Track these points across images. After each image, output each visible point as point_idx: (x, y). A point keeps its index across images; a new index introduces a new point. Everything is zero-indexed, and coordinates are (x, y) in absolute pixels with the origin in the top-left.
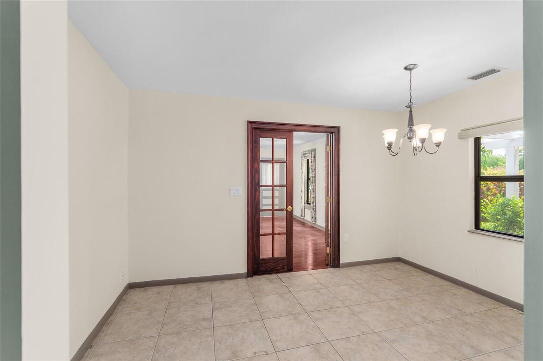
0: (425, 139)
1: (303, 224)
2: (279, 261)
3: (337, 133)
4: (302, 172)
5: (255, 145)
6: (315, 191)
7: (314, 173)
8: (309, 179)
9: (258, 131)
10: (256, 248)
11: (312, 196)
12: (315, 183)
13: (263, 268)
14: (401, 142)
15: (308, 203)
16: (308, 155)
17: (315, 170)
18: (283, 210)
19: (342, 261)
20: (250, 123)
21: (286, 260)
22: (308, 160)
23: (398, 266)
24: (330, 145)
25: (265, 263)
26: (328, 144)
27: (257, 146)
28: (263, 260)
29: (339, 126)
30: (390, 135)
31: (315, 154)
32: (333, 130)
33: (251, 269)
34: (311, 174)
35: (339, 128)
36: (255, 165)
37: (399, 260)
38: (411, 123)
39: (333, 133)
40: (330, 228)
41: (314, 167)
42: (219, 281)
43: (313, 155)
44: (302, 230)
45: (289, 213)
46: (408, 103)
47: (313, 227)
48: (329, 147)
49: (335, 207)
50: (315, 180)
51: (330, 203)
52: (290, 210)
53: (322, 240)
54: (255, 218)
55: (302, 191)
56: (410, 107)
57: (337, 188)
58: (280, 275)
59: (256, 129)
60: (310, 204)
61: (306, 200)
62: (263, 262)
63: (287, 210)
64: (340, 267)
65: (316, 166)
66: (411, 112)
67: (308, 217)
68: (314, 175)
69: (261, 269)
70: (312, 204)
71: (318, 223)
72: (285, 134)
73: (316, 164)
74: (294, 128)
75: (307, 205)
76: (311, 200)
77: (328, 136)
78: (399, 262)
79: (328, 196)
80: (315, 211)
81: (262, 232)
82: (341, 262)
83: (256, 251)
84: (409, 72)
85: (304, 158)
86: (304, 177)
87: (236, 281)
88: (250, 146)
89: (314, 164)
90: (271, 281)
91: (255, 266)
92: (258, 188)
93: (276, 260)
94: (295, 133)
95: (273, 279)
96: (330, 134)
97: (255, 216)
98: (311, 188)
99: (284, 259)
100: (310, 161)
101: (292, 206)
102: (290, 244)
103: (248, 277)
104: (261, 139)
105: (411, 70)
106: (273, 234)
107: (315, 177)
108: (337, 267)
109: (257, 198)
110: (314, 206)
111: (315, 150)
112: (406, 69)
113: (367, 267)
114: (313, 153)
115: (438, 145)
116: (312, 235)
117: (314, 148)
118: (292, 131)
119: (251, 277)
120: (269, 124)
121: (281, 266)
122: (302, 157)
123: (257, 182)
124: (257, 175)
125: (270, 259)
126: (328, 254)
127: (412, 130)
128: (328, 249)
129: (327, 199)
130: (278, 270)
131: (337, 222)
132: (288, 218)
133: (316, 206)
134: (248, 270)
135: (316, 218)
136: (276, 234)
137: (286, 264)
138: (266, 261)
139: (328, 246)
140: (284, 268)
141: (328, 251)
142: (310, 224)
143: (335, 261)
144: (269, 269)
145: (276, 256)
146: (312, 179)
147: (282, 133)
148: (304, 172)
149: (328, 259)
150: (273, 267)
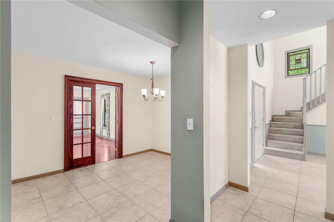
0: (157, 95)
1: (102, 138)
2: (86, 159)
3: (121, 87)
4: (101, 107)
5: (70, 90)
6: (109, 118)
7: (108, 107)
8: (105, 111)
9: (72, 82)
10: (70, 154)
11: (107, 121)
12: (109, 113)
13: (75, 165)
14: (149, 95)
15: (105, 126)
16: (105, 96)
17: (109, 106)
18: (89, 129)
19: (124, 154)
20: (66, 76)
21: (91, 158)
22: (105, 100)
23: (150, 153)
24: (117, 92)
25: (77, 162)
26: (116, 92)
27: (71, 91)
28: (75, 160)
29: (122, 83)
30: (144, 92)
31: (109, 96)
32: (119, 85)
33: (67, 166)
34: (107, 108)
35: (122, 84)
36: (70, 102)
37: (152, 150)
38: (153, 87)
39: (119, 87)
40: (117, 139)
42: (42, 178)
43: (108, 97)
44: (101, 142)
45: (92, 131)
46: (151, 78)
47: (108, 140)
48: (117, 94)
49: (120, 126)
50: (109, 112)
51: (117, 124)
52: (94, 129)
53: (113, 146)
54: (69, 135)
55: (101, 118)
56: (152, 80)
57: (121, 116)
58: (87, 167)
59: (70, 80)
60: (106, 126)
61: (104, 123)
62: (74, 161)
63: (91, 129)
64: (122, 158)
65: (109, 103)
66: (153, 82)
67: (105, 134)
68: (108, 109)
69: (74, 165)
70: (107, 126)
71: (111, 137)
72: (90, 85)
73: (109, 102)
74: (96, 82)
75: (104, 127)
76: (107, 124)
77: (116, 88)
78: (152, 151)
79: (116, 120)
80: (109, 130)
81: (74, 143)
83: (70, 155)
84: (152, 64)
86: (102, 110)
87: (56, 175)
88: (67, 90)
89: (108, 102)
90: (81, 171)
91: (70, 164)
92: (72, 116)
93: (85, 159)
94: (96, 84)
95: (82, 170)
96: (117, 87)
97: (70, 133)
98: (107, 116)
99: (89, 157)
100: (106, 100)
101: (95, 127)
102: (94, 148)
103: (64, 171)
104: (74, 87)
105: (153, 63)
106: (82, 144)
107: (109, 110)
108: (121, 158)
109: (71, 122)
110: (108, 127)
111: (109, 94)
112: (151, 62)
113: (137, 155)
114: (108, 95)
115: (163, 97)
116: (107, 144)
117: (108, 92)
118: (95, 84)
119: (67, 171)
120: (80, 78)
121: (87, 162)
122: (101, 97)
123: (71, 113)
124: (71, 108)
125: (80, 159)
126: (116, 152)
127: (153, 90)
128: (116, 149)
129: (116, 122)
130: (85, 165)
131: (121, 133)
132: (92, 133)
133: (109, 127)
134: (65, 167)
135: (110, 134)
136: (84, 143)
137: (91, 160)
138: (77, 160)
139: (116, 147)
140: (89, 163)
141: (116, 150)
142: (106, 138)
143: (120, 155)
144: (80, 165)
145: (84, 156)
146: (107, 111)
147: (88, 84)
148: (102, 107)
149: (116, 155)
150: (82, 163)
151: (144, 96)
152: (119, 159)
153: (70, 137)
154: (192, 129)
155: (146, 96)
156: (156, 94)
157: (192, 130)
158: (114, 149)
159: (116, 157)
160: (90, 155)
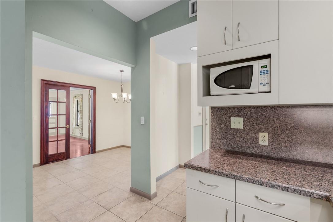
1: (74, 138)
2: (61, 154)
3: (94, 90)
4: (73, 107)
6: (82, 118)
7: (81, 108)
8: (78, 111)
9: (48, 85)
10: (46, 149)
11: (80, 121)
12: (82, 113)
14: (119, 98)
15: (77, 126)
16: (78, 97)
17: (82, 106)
18: (64, 127)
20: (42, 80)
22: (78, 100)
23: (122, 149)
25: (52, 157)
26: (89, 95)
27: (47, 93)
28: (51, 155)
30: (115, 95)
31: (82, 97)
32: (92, 88)
33: (43, 161)
34: (79, 109)
35: (95, 88)
36: (46, 104)
38: (122, 92)
39: (92, 90)
40: (90, 138)
41: (82, 104)
43: (81, 98)
44: (74, 141)
45: (67, 129)
47: (81, 139)
49: (93, 125)
50: (82, 112)
51: (90, 123)
52: (68, 127)
54: (45, 133)
55: (73, 118)
56: (122, 85)
58: (62, 162)
59: (46, 84)
60: (79, 126)
61: (76, 123)
62: (50, 156)
63: (66, 128)
64: (95, 153)
66: (122, 87)
67: (77, 134)
68: (81, 109)
69: (49, 160)
70: (80, 126)
71: (84, 136)
72: (65, 88)
74: (70, 85)
77: (89, 90)
78: (123, 147)
79: (89, 120)
80: (82, 130)
81: (49, 140)
82: (96, 150)
83: (46, 151)
84: (121, 72)
85: (75, 99)
86: (75, 110)
88: (43, 93)
91: (46, 159)
92: (47, 116)
94: (71, 88)
96: (90, 90)
97: (46, 131)
98: (79, 117)
99: (64, 153)
100: (79, 101)
101: (69, 125)
102: (68, 145)
103: (40, 165)
104: (49, 89)
106: (57, 141)
107: (82, 110)
109: (47, 121)
111: (82, 95)
112: (120, 71)
113: (109, 151)
114: (81, 96)
115: (130, 100)
116: (80, 142)
117: (82, 93)
118: (69, 87)
119: (43, 165)
120: (55, 82)
121: (62, 157)
122: (73, 98)
123: (47, 112)
124: (47, 109)
125: (55, 154)
126: (89, 148)
127: (122, 94)
128: (90, 145)
129: (89, 121)
130: (60, 160)
131: (94, 132)
132: (67, 131)
133: (82, 127)
134: (41, 162)
135: (83, 133)
136: (59, 140)
137: (65, 156)
138: (52, 155)
139: (89, 144)
140: (64, 158)
141: (90, 147)
142: (79, 138)
143: (93, 150)
144: (55, 160)
145: (59, 152)
146: (80, 111)
147: (63, 87)
148: (75, 107)
149: (89, 151)
150: (57, 158)
151: (114, 99)
152: (92, 154)
153: (46, 135)
154: (144, 123)
155: (116, 98)
156: (124, 97)
157: (143, 125)
158: (87, 146)
159: (89, 153)
160: (65, 151)
